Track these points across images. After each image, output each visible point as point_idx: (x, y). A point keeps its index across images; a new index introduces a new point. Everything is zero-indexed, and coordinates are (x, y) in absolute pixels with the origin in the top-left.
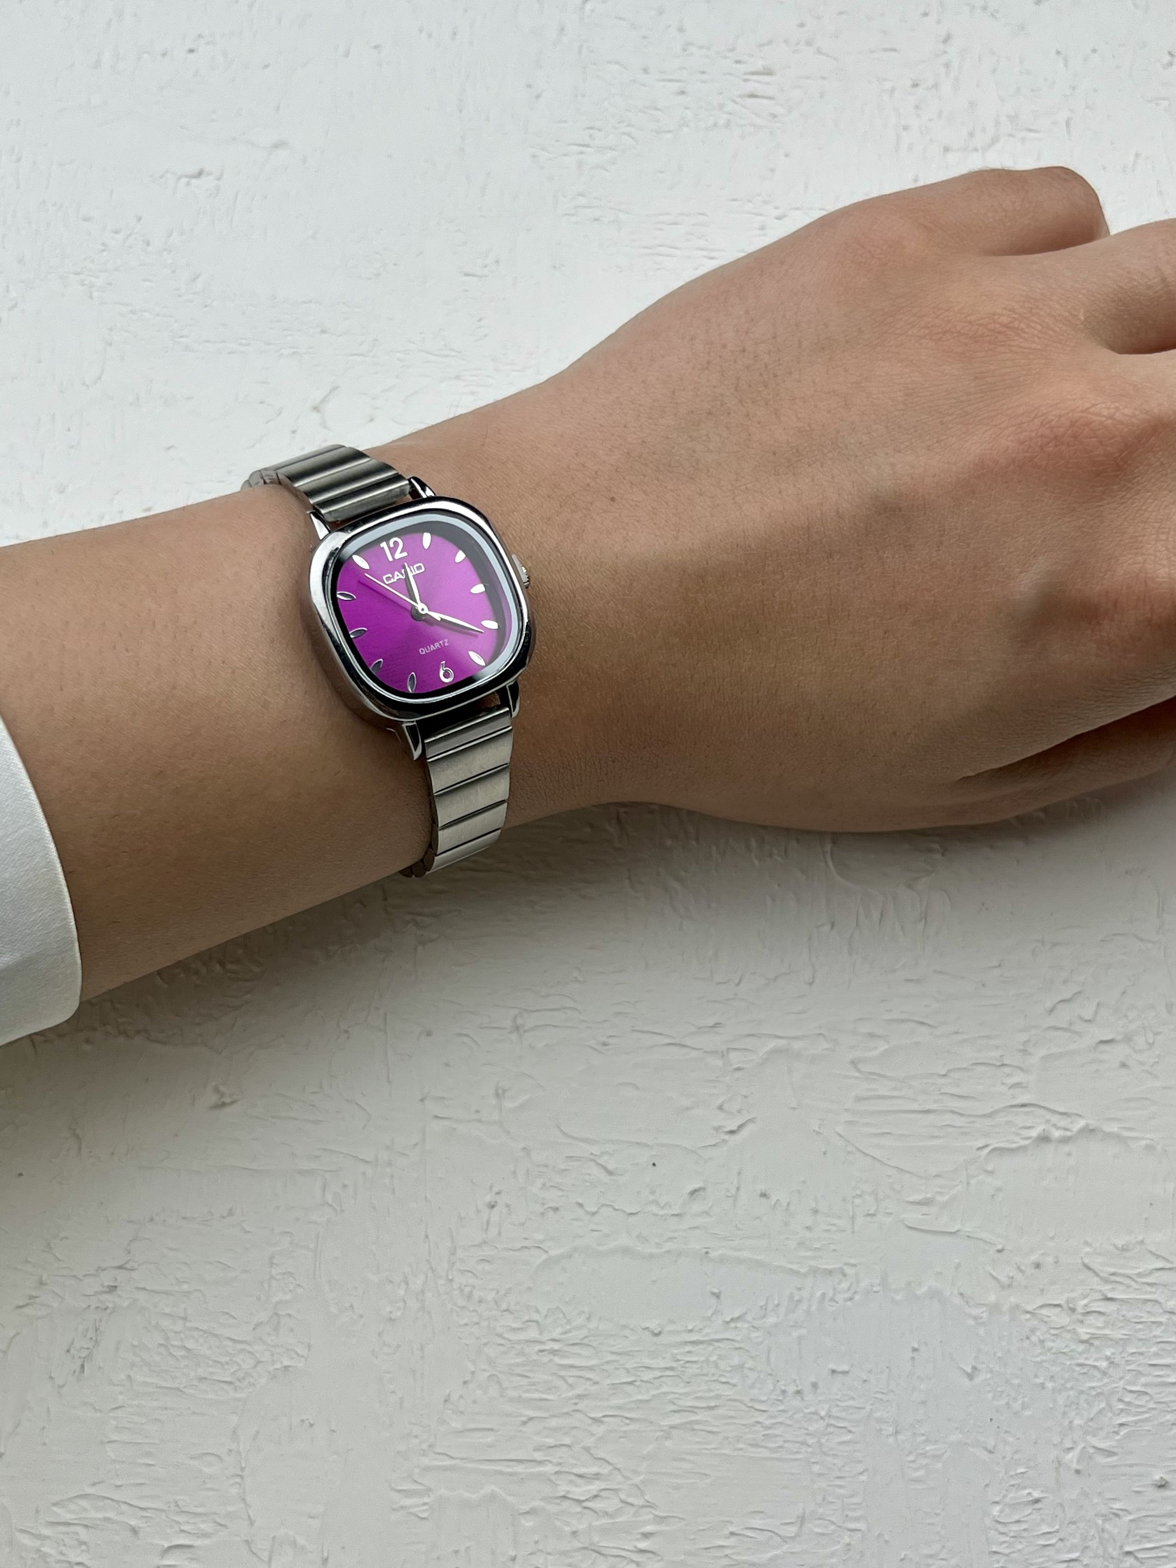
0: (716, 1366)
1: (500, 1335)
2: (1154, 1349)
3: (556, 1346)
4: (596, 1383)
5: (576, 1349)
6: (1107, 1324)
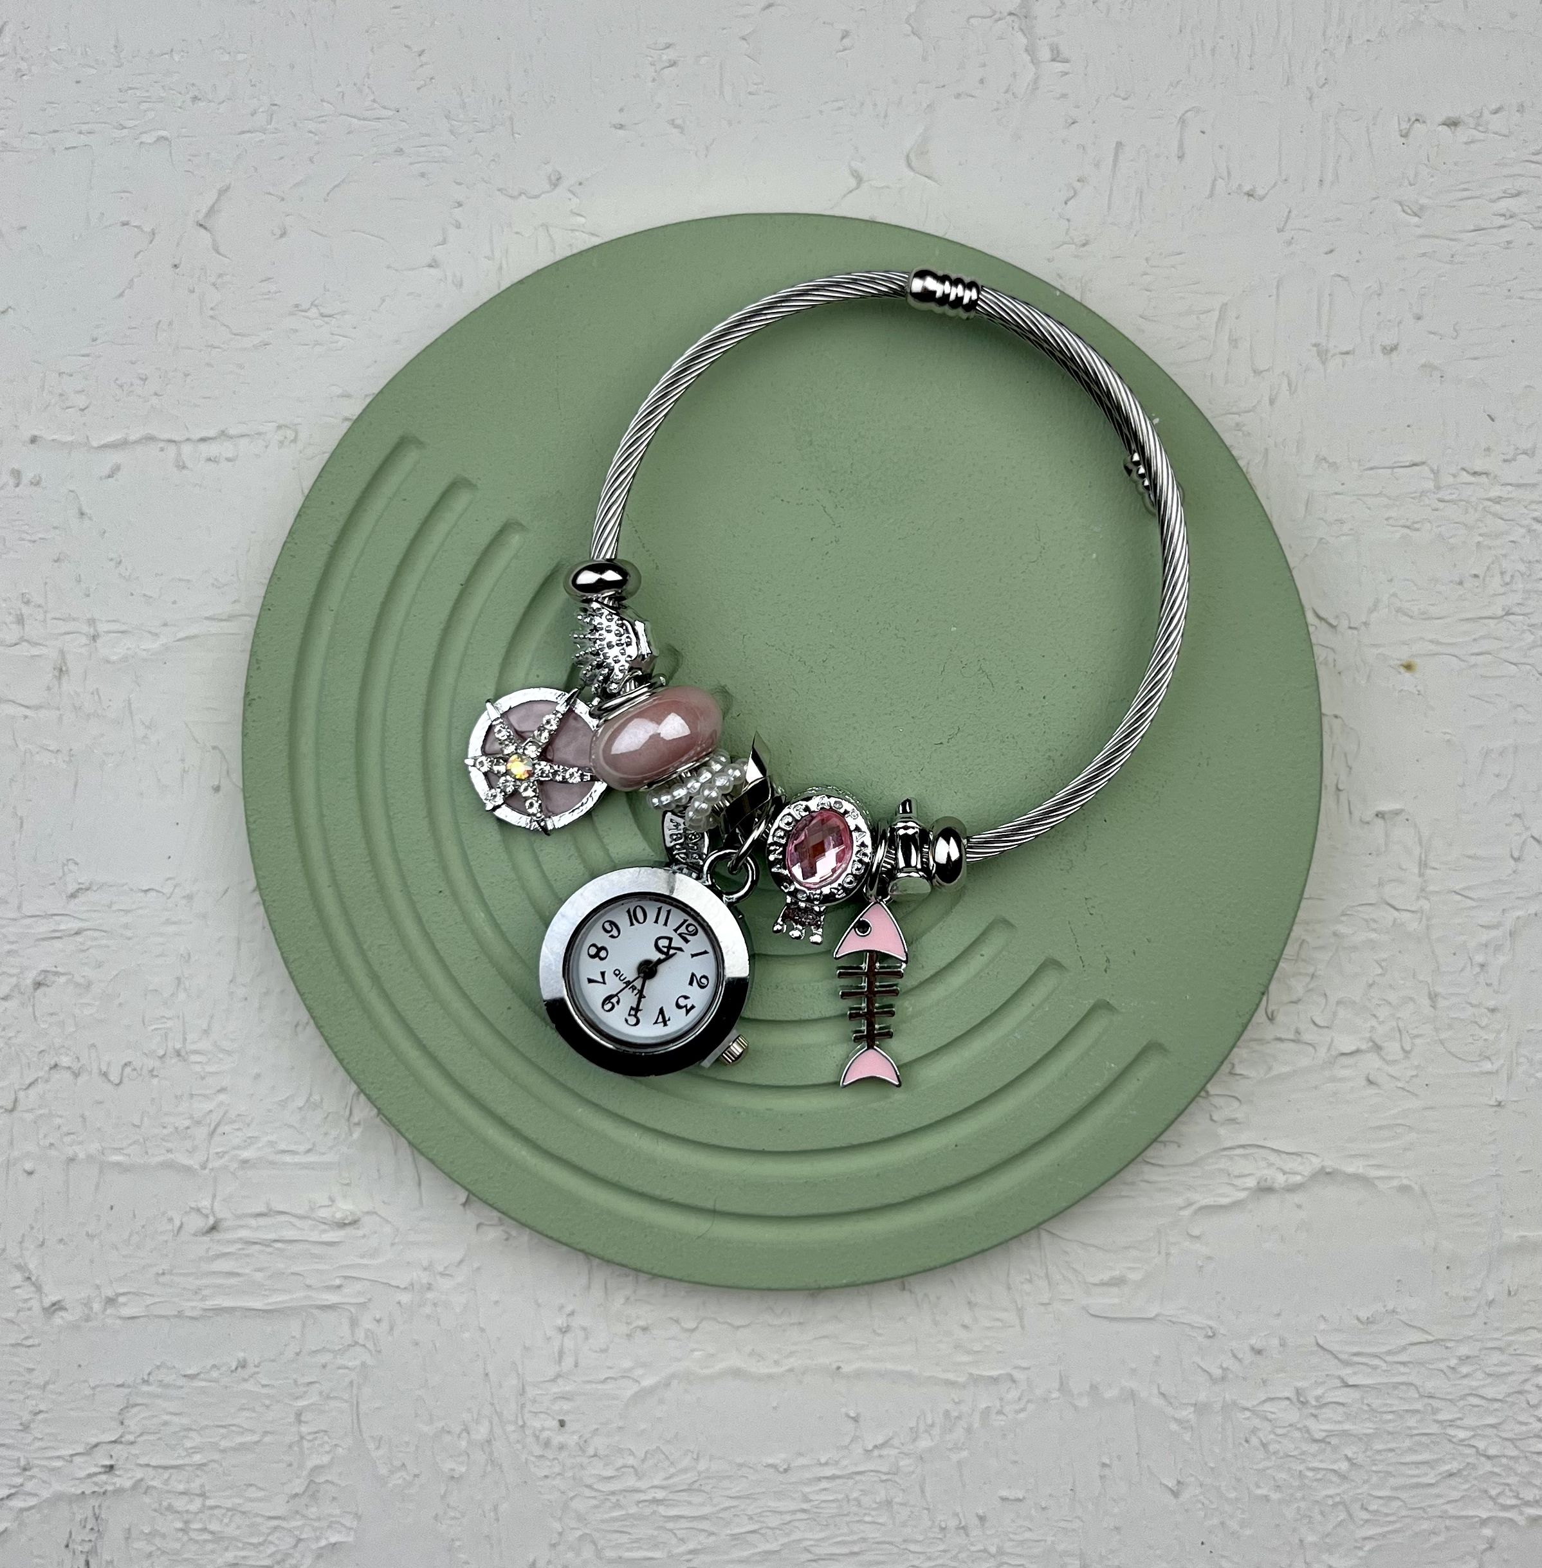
0: (859, 1505)
1: (590, 1487)
2: (1408, 1443)
3: (660, 1494)
4: (713, 1534)
5: (684, 1496)
6: (1348, 1416)
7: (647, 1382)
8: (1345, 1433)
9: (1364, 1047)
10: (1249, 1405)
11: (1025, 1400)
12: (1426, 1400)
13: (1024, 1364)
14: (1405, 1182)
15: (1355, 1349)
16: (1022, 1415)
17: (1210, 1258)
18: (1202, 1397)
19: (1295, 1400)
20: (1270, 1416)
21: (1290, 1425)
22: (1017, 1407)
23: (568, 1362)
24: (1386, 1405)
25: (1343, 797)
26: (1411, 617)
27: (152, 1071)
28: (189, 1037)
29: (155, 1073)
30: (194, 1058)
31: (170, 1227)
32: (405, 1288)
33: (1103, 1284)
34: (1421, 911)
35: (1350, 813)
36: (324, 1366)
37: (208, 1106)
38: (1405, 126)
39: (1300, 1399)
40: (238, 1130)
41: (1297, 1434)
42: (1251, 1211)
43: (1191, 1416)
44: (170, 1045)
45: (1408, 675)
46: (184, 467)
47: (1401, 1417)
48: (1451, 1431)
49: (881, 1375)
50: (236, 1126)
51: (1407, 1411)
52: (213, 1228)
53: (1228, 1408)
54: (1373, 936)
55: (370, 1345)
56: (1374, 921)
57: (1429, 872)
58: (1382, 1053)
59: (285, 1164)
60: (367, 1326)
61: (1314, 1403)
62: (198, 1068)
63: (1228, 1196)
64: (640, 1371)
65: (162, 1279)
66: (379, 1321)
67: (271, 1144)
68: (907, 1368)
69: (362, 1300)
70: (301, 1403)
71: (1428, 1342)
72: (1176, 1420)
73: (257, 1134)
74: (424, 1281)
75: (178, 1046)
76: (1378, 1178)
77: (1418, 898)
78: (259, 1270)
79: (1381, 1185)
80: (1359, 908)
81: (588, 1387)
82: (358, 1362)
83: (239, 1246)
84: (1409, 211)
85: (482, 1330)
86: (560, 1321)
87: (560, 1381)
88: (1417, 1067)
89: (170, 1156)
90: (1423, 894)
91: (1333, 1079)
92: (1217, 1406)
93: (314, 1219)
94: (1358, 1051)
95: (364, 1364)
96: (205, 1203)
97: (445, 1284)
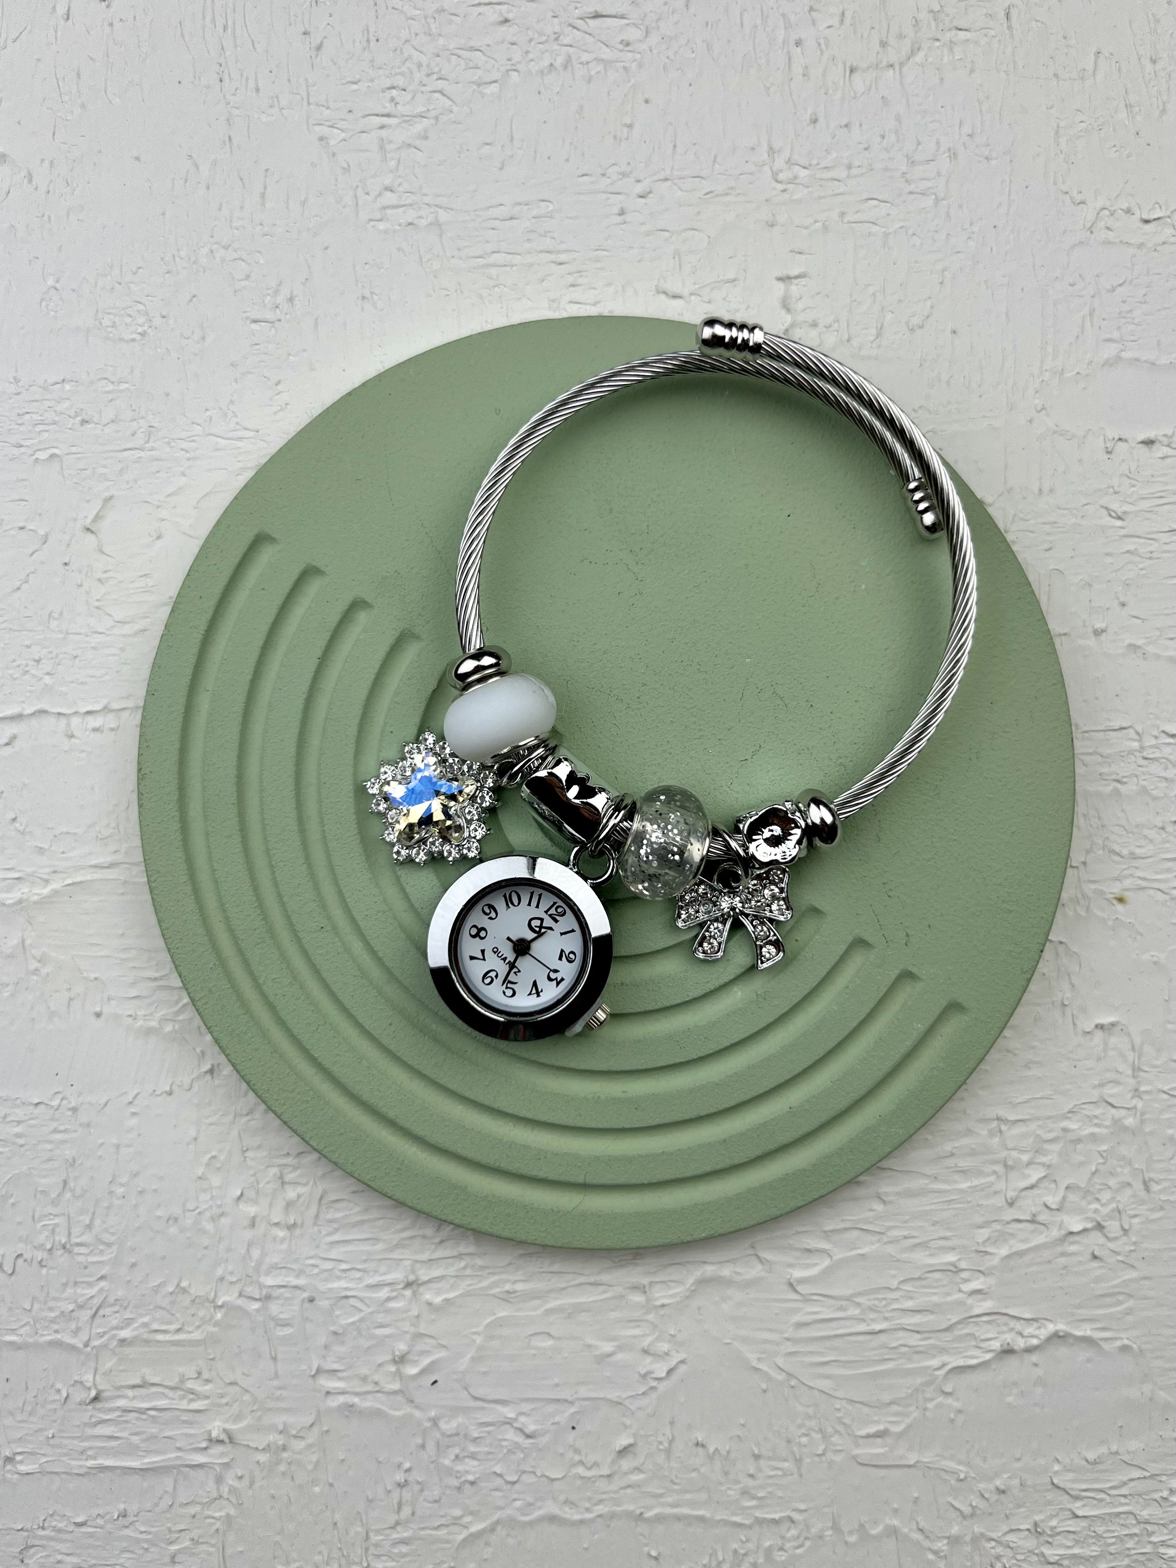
7: (475, 1528)
8: (1074, 1556)
9: (1089, 1225)
10: (994, 1535)
11: (802, 1539)
12: (1142, 1526)
13: (802, 1507)
14: (1126, 1342)
15: (1084, 1486)
16: (799, 1551)
17: (960, 1411)
18: (955, 1530)
19: (1033, 1530)
20: (1012, 1545)
21: (1029, 1551)
22: (795, 1544)
23: (406, 1511)
24: (1109, 1531)
25: (1068, 1011)
26: (1122, 857)
27: (40, 1262)
28: (76, 1231)
29: (43, 1264)
30: (77, 1250)
31: (57, 1397)
32: (263, 1449)
33: (868, 1436)
34: (1135, 1108)
35: (1074, 1024)
36: (194, 1517)
37: (92, 1292)
38: (1109, 445)
39: (1036, 1530)
40: (117, 1312)
41: (1035, 1558)
42: (995, 1370)
43: (945, 1548)
44: (57, 1238)
45: (1119, 907)
46: (72, 736)
47: (1122, 1540)
48: (1162, 1550)
49: (678, 1518)
50: (116, 1308)
51: (1126, 1535)
52: (96, 1399)
53: (976, 1539)
54: (1096, 1130)
55: (234, 1500)
56: (1096, 1117)
57: (1142, 1074)
58: (1105, 1231)
59: (158, 1342)
60: (231, 1482)
61: (1049, 1532)
62: (80, 1259)
63: (976, 1358)
64: (468, 1519)
65: (51, 1442)
66: (241, 1478)
67: (145, 1325)
68: (701, 1512)
69: (225, 1460)
70: (174, 1548)
71: (1145, 1478)
72: (930, 1550)
73: (132, 1316)
74: (280, 1443)
75: (63, 1241)
76: (1102, 1339)
77: (1133, 1098)
78: (136, 1434)
79: (1105, 1346)
80: (1083, 1106)
81: (423, 1533)
82: (223, 1513)
83: (118, 1413)
84: (1113, 514)
85: (331, 1485)
86: (400, 1477)
87: (399, 1528)
88: (1135, 1243)
89: (59, 1336)
90: (1137, 1093)
91: (1063, 1254)
92: (968, 1538)
93: (182, 1390)
94: (1085, 1230)
95: (228, 1515)
96: (88, 1378)
97: (299, 1445)
